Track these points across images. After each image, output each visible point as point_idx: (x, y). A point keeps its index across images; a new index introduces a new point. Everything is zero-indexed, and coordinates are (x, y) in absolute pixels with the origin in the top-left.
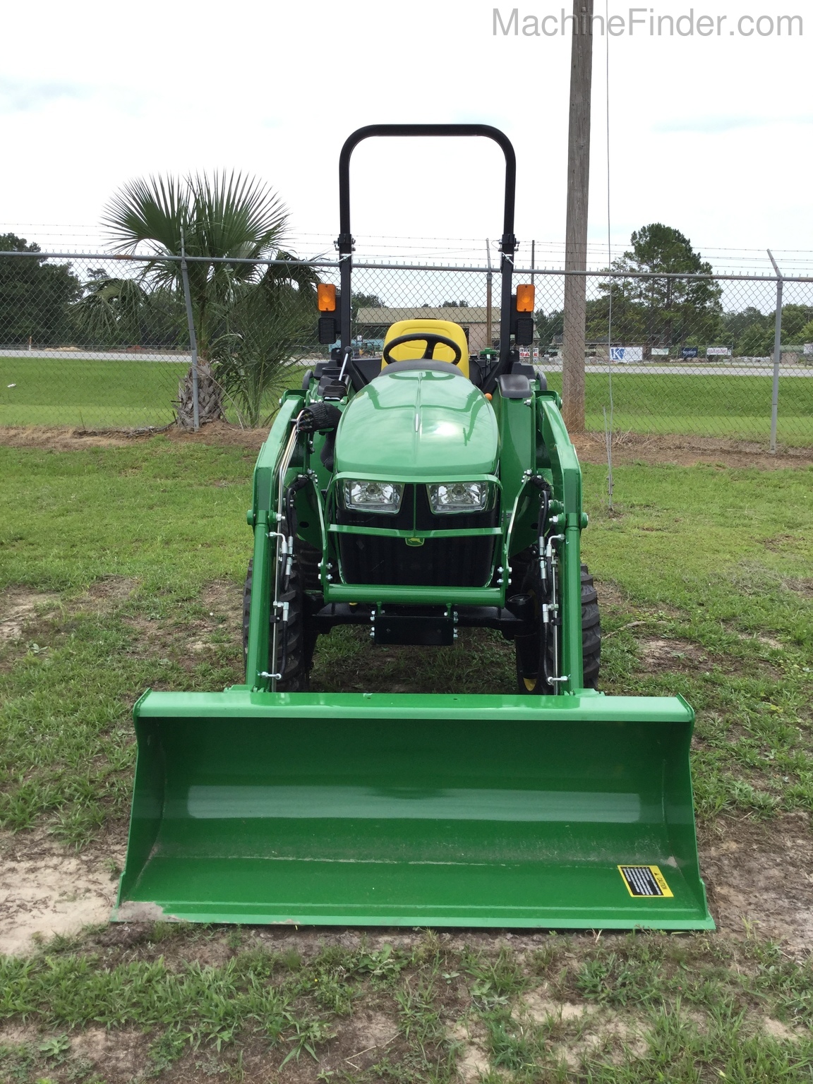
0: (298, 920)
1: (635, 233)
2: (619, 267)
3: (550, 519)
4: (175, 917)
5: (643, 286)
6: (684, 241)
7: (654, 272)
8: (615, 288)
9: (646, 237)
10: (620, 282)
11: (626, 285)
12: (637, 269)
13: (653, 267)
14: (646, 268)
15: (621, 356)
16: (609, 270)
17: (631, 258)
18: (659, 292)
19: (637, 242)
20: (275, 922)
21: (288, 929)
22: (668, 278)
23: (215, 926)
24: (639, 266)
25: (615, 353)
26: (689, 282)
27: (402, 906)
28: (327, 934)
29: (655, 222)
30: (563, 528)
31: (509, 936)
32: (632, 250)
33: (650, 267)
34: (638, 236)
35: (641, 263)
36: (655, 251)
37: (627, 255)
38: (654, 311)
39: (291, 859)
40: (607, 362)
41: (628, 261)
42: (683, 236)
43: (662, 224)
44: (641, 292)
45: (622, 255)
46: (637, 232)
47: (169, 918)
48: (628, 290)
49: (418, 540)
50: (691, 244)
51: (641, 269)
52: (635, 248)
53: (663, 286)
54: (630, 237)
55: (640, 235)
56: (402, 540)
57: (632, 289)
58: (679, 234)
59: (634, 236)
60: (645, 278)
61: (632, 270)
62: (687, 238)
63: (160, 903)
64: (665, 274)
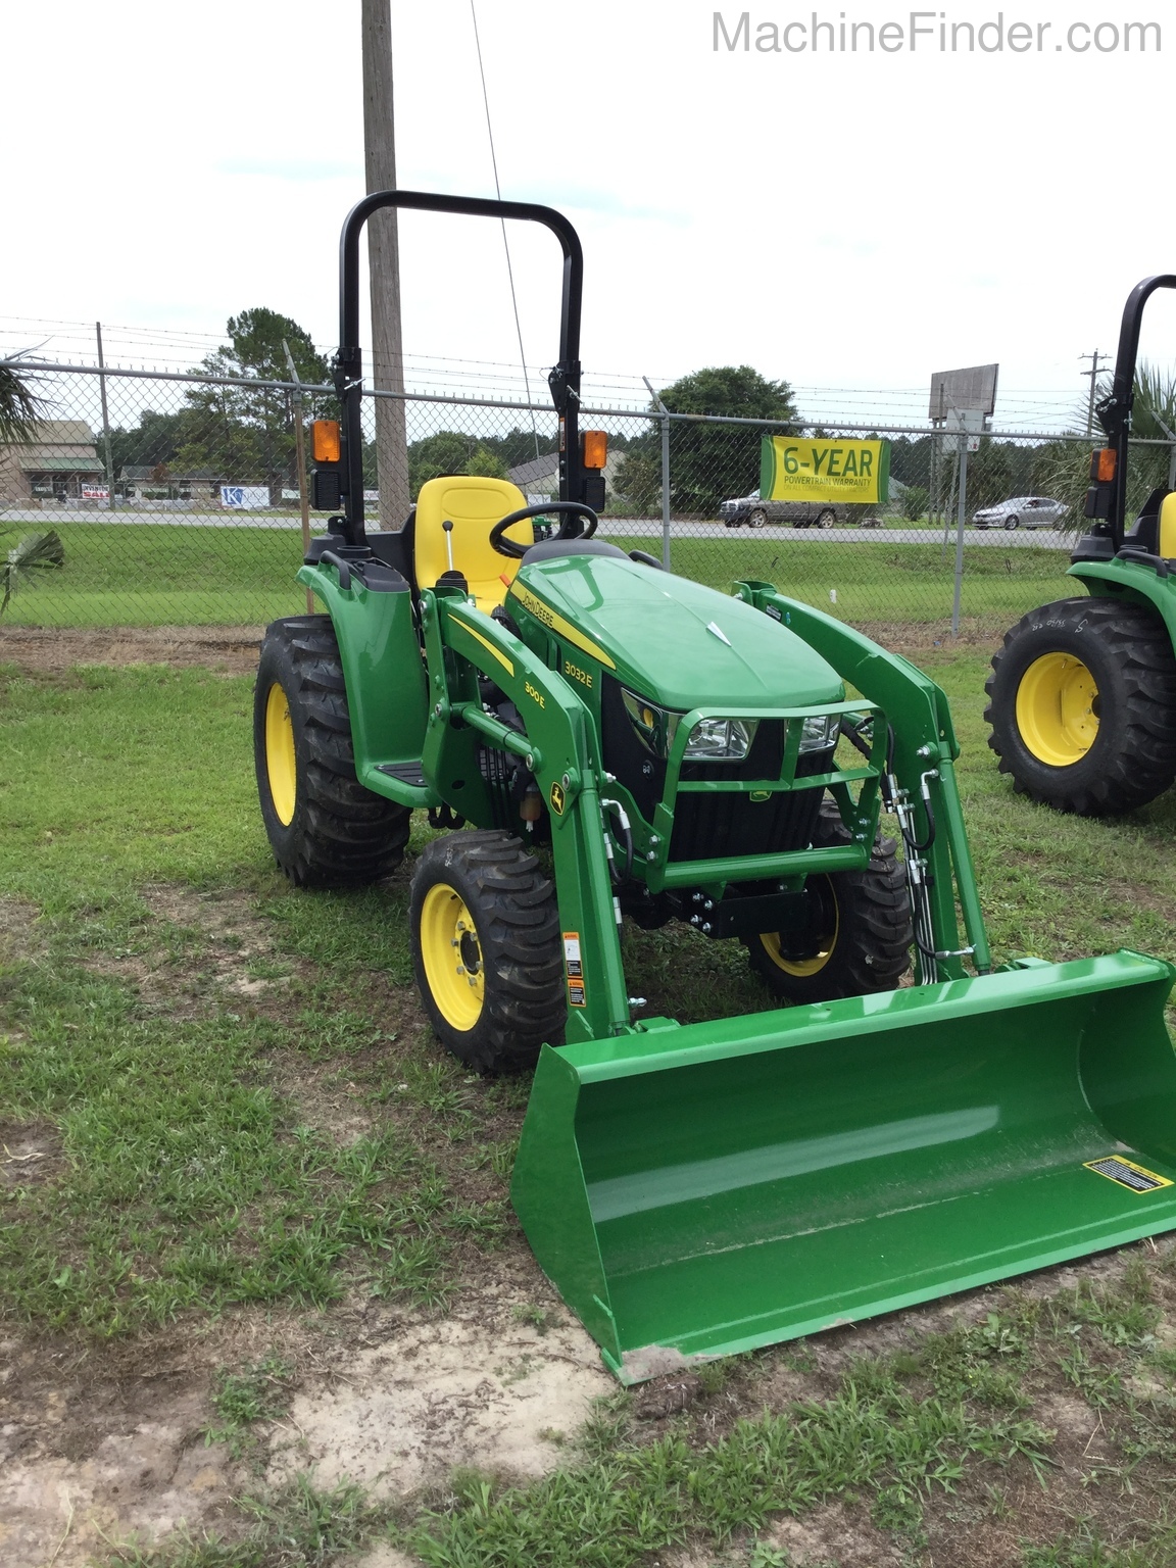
0: (849, 1317)
1: (231, 319)
2: (214, 368)
3: (920, 752)
4: (703, 1356)
5: (252, 396)
6: (302, 336)
7: (264, 378)
8: (211, 398)
9: (249, 327)
10: (218, 390)
11: (227, 395)
12: (240, 372)
13: (263, 371)
14: (252, 371)
15: (239, 500)
16: (200, 373)
17: (230, 357)
18: (274, 408)
19: (237, 333)
20: (825, 1327)
21: (845, 1330)
22: (285, 388)
23: (758, 1352)
24: (242, 368)
25: (230, 495)
26: (314, 396)
27: (940, 1268)
28: (889, 1325)
29: (260, 306)
30: (933, 761)
31: (1070, 1270)
32: (230, 344)
33: (259, 370)
34: (237, 325)
35: (245, 363)
36: (264, 348)
37: (223, 351)
38: (271, 434)
39: (740, 1247)
40: (218, 509)
41: (226, 361)
42: (300, 329)
43: (270, 309)
44: (248, 407)
45: (216, 351)
46: (235, 319)
47: (697, 1359)
48: (230, 402)
49: (765, 793)
50: (314, 341)
51: (245, 372)
52: (235, 342)
53: (278, 399)
54: (226, 326)
55: (240, 323)
56: (746, 794)
57: (236, 402)
58: (295, 325)
59: (231, 324)
60: (251, 387)
61: (233, 374)
62: (306, 331)
63: (665, 1342)
64: (280, 383)
